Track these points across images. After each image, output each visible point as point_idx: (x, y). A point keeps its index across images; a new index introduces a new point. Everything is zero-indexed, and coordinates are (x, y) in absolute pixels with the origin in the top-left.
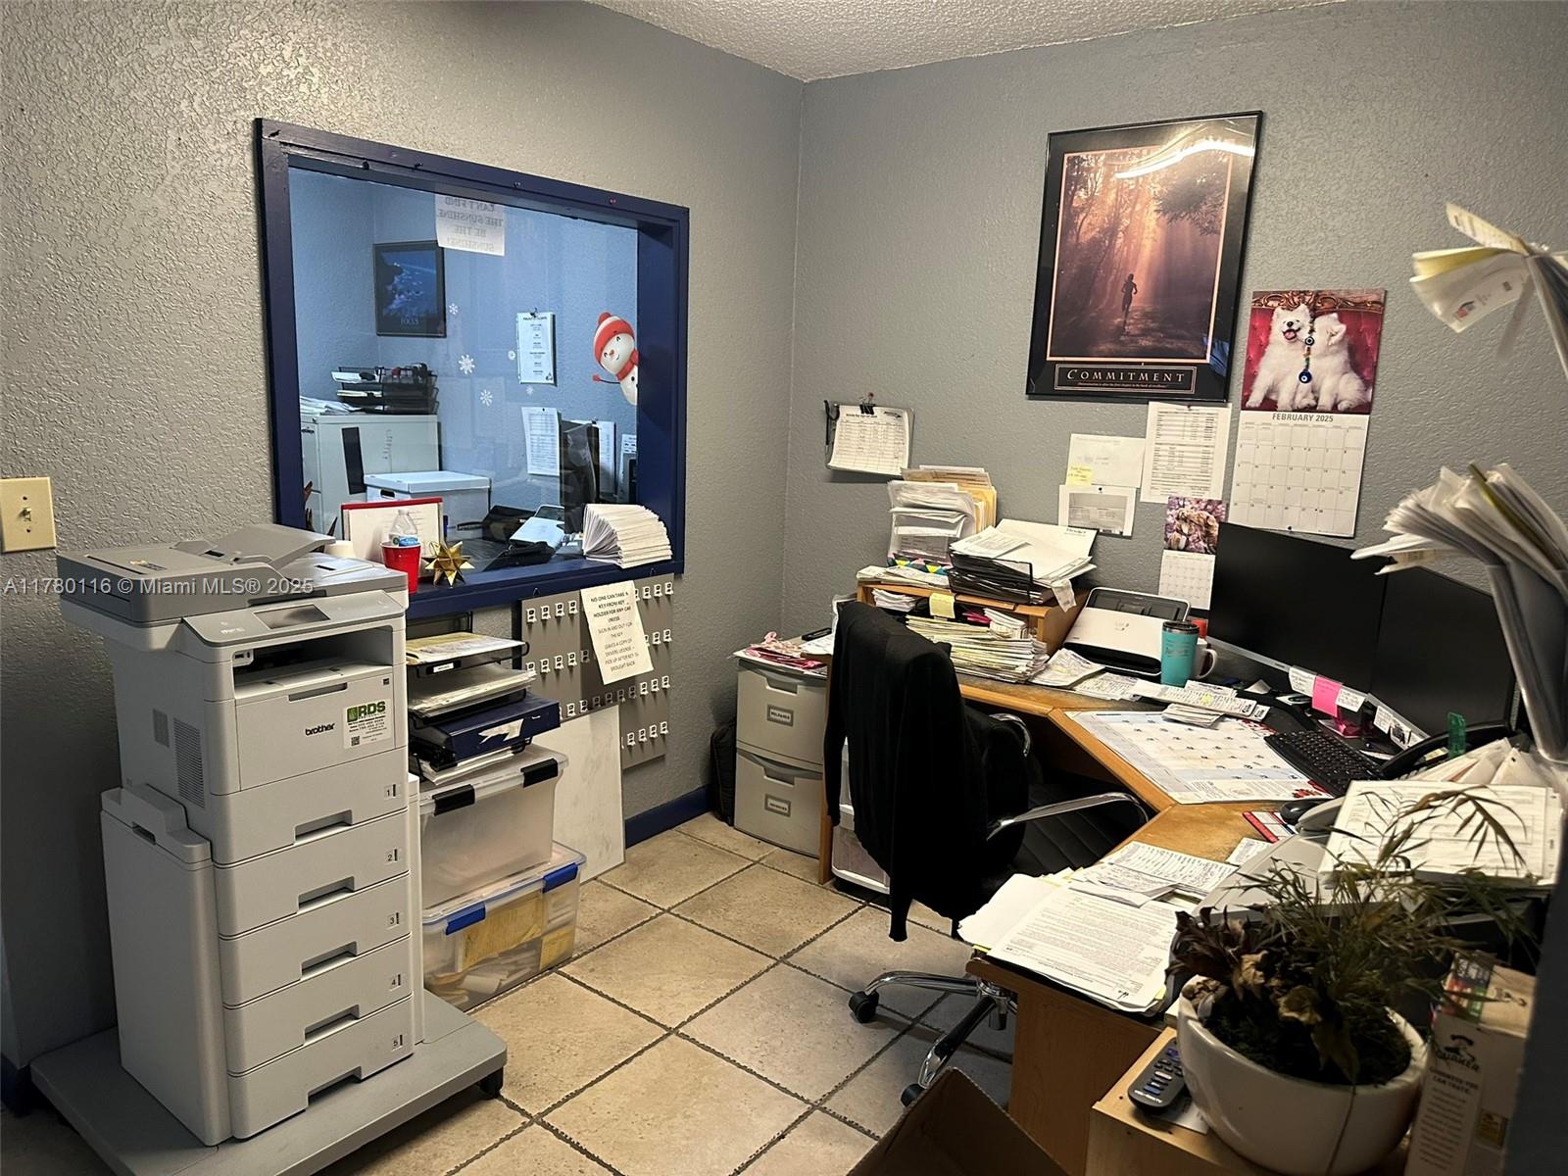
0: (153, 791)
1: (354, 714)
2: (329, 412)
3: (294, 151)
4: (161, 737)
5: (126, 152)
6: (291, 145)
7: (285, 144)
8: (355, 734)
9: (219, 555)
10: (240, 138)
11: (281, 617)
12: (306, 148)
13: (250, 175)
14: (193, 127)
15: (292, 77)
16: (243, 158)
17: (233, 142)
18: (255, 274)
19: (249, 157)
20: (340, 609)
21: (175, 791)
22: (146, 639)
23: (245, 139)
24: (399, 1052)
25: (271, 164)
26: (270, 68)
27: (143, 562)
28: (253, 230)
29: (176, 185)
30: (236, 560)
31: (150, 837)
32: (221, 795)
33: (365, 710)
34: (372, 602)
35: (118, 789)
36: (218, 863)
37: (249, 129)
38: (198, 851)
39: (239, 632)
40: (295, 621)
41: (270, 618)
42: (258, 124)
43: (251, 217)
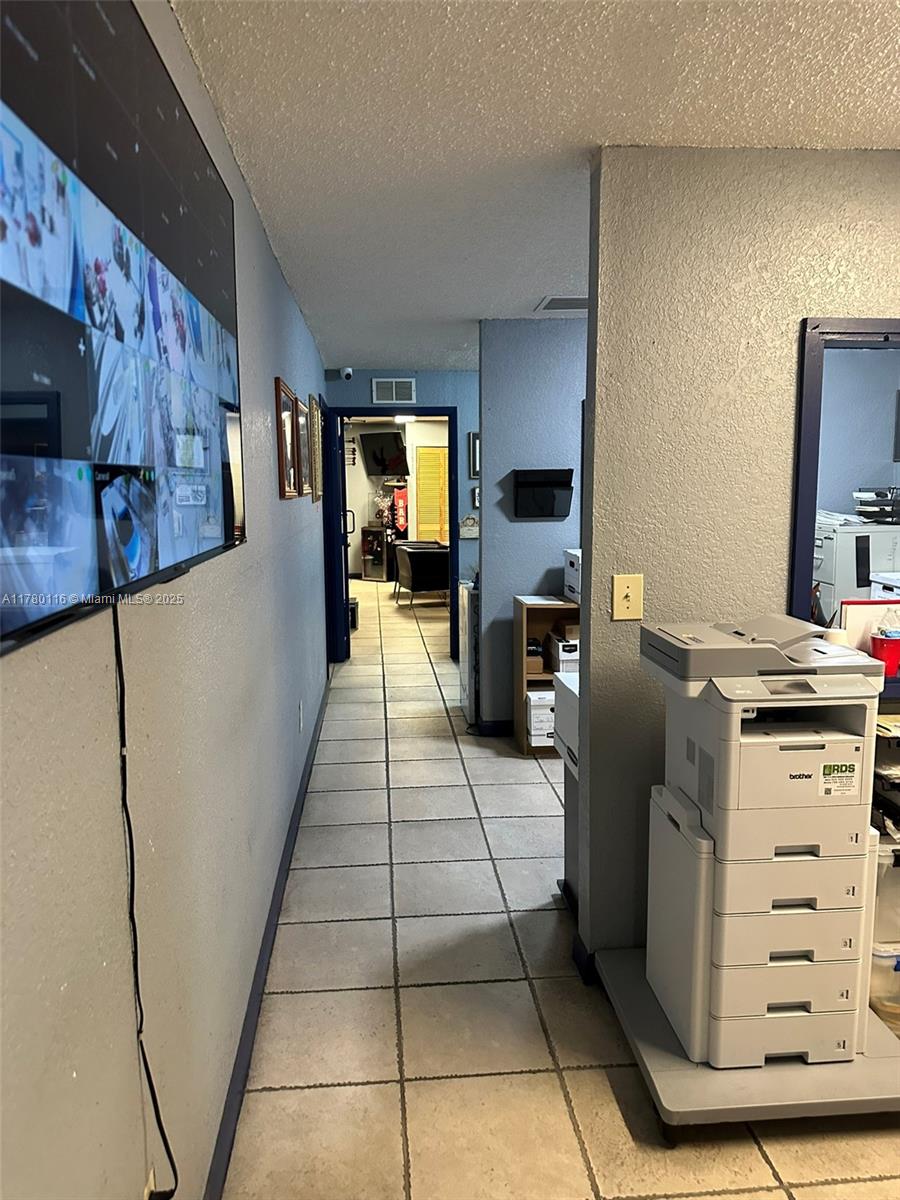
0: (681, 793)
1: (829, 770)
2: (847, 523)
3: (829, 337)
4: (691, 758)
5: (713, 359)
6: (827, 333)
7: (823, 333)
8: (829, 786)
9: (743, 635)
10: (790, 335)
11: (781, 686)
12: (839, 333)
13: (795, 360)
14: (758, 333)
15: (833, 282)
16: (791, 349)
17: (785, 338)
18: (791, 431)
19: (795, 347)
20: (826, 686)
21: (695, 798)
22: (685, 689)
23: (794, 335)
24: (840, 1053)
25: (812, 350)
26: (818, 280)
27: (690, 636)
28: (793, 399)
29: (743, 375)
30: (753, 640)
31: (677, 825)
32: (724, 809)
33: (838, 768)
34: (853, 683)
35: (661, 786)
36: (717, 858)
37: (797, 327)
38: (705, 845)
39: (748, 693)
40: (791, 691)
41: (773, 686)
42: (804, 322)
43: (793, 390)
